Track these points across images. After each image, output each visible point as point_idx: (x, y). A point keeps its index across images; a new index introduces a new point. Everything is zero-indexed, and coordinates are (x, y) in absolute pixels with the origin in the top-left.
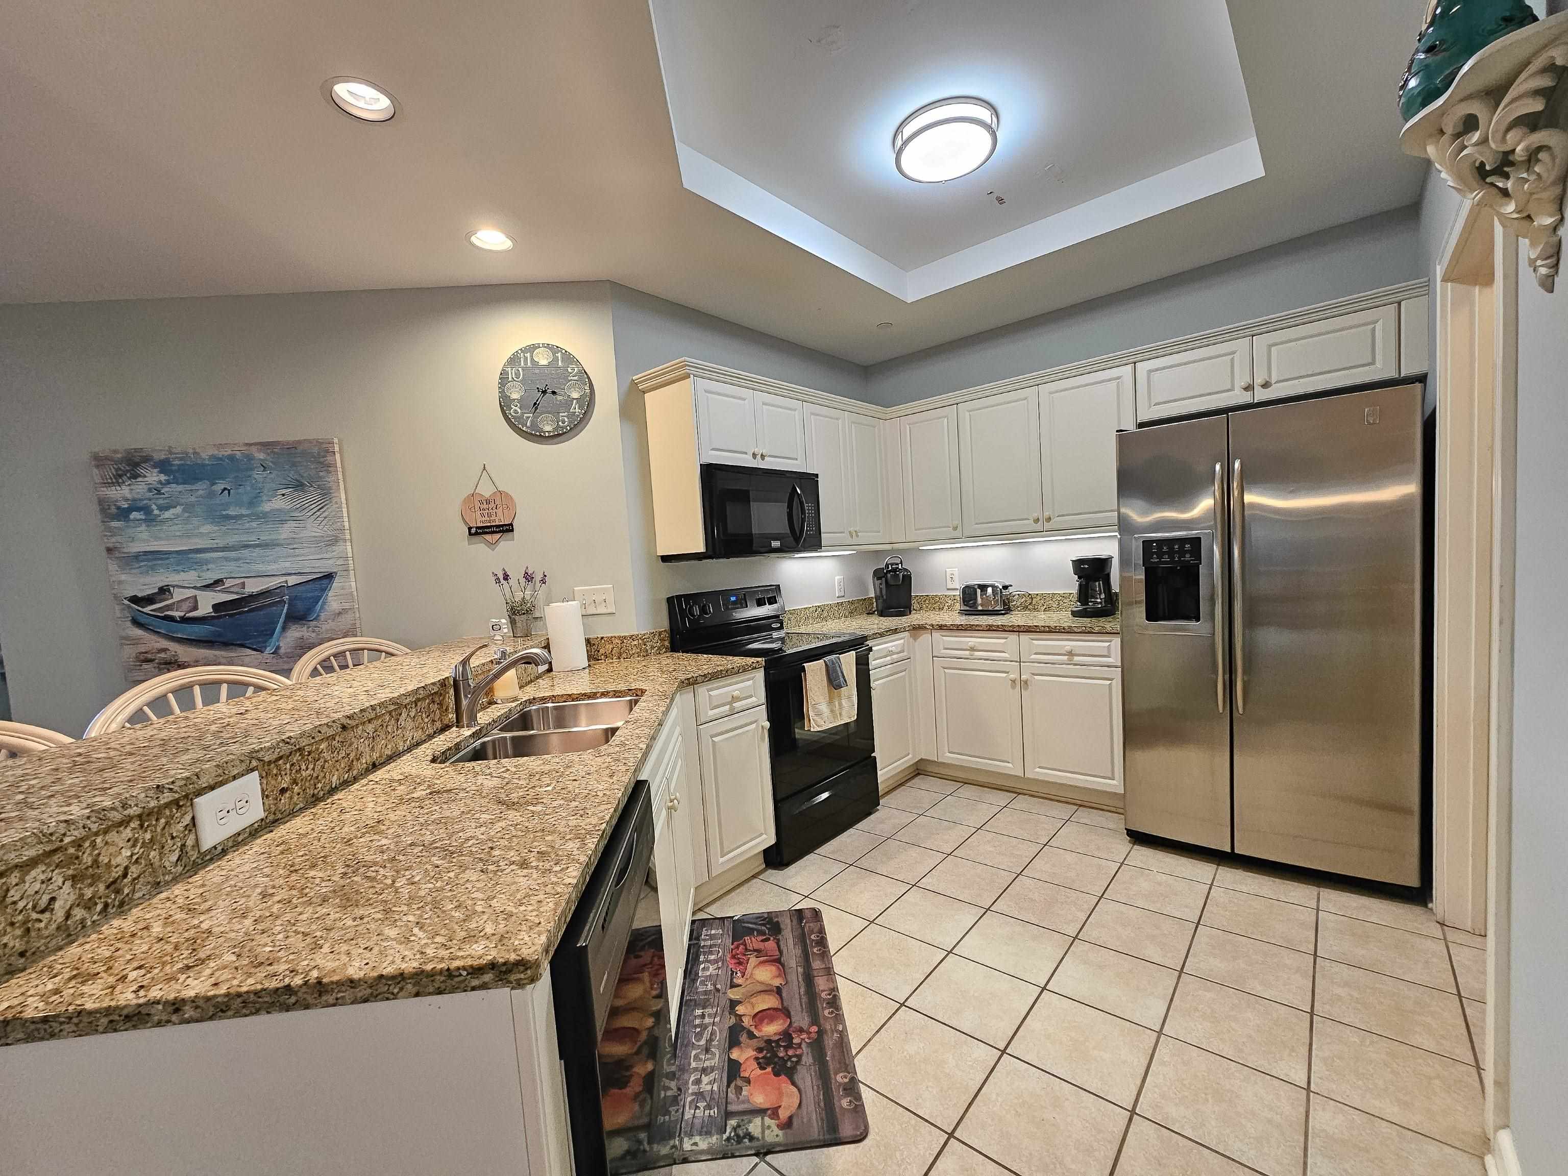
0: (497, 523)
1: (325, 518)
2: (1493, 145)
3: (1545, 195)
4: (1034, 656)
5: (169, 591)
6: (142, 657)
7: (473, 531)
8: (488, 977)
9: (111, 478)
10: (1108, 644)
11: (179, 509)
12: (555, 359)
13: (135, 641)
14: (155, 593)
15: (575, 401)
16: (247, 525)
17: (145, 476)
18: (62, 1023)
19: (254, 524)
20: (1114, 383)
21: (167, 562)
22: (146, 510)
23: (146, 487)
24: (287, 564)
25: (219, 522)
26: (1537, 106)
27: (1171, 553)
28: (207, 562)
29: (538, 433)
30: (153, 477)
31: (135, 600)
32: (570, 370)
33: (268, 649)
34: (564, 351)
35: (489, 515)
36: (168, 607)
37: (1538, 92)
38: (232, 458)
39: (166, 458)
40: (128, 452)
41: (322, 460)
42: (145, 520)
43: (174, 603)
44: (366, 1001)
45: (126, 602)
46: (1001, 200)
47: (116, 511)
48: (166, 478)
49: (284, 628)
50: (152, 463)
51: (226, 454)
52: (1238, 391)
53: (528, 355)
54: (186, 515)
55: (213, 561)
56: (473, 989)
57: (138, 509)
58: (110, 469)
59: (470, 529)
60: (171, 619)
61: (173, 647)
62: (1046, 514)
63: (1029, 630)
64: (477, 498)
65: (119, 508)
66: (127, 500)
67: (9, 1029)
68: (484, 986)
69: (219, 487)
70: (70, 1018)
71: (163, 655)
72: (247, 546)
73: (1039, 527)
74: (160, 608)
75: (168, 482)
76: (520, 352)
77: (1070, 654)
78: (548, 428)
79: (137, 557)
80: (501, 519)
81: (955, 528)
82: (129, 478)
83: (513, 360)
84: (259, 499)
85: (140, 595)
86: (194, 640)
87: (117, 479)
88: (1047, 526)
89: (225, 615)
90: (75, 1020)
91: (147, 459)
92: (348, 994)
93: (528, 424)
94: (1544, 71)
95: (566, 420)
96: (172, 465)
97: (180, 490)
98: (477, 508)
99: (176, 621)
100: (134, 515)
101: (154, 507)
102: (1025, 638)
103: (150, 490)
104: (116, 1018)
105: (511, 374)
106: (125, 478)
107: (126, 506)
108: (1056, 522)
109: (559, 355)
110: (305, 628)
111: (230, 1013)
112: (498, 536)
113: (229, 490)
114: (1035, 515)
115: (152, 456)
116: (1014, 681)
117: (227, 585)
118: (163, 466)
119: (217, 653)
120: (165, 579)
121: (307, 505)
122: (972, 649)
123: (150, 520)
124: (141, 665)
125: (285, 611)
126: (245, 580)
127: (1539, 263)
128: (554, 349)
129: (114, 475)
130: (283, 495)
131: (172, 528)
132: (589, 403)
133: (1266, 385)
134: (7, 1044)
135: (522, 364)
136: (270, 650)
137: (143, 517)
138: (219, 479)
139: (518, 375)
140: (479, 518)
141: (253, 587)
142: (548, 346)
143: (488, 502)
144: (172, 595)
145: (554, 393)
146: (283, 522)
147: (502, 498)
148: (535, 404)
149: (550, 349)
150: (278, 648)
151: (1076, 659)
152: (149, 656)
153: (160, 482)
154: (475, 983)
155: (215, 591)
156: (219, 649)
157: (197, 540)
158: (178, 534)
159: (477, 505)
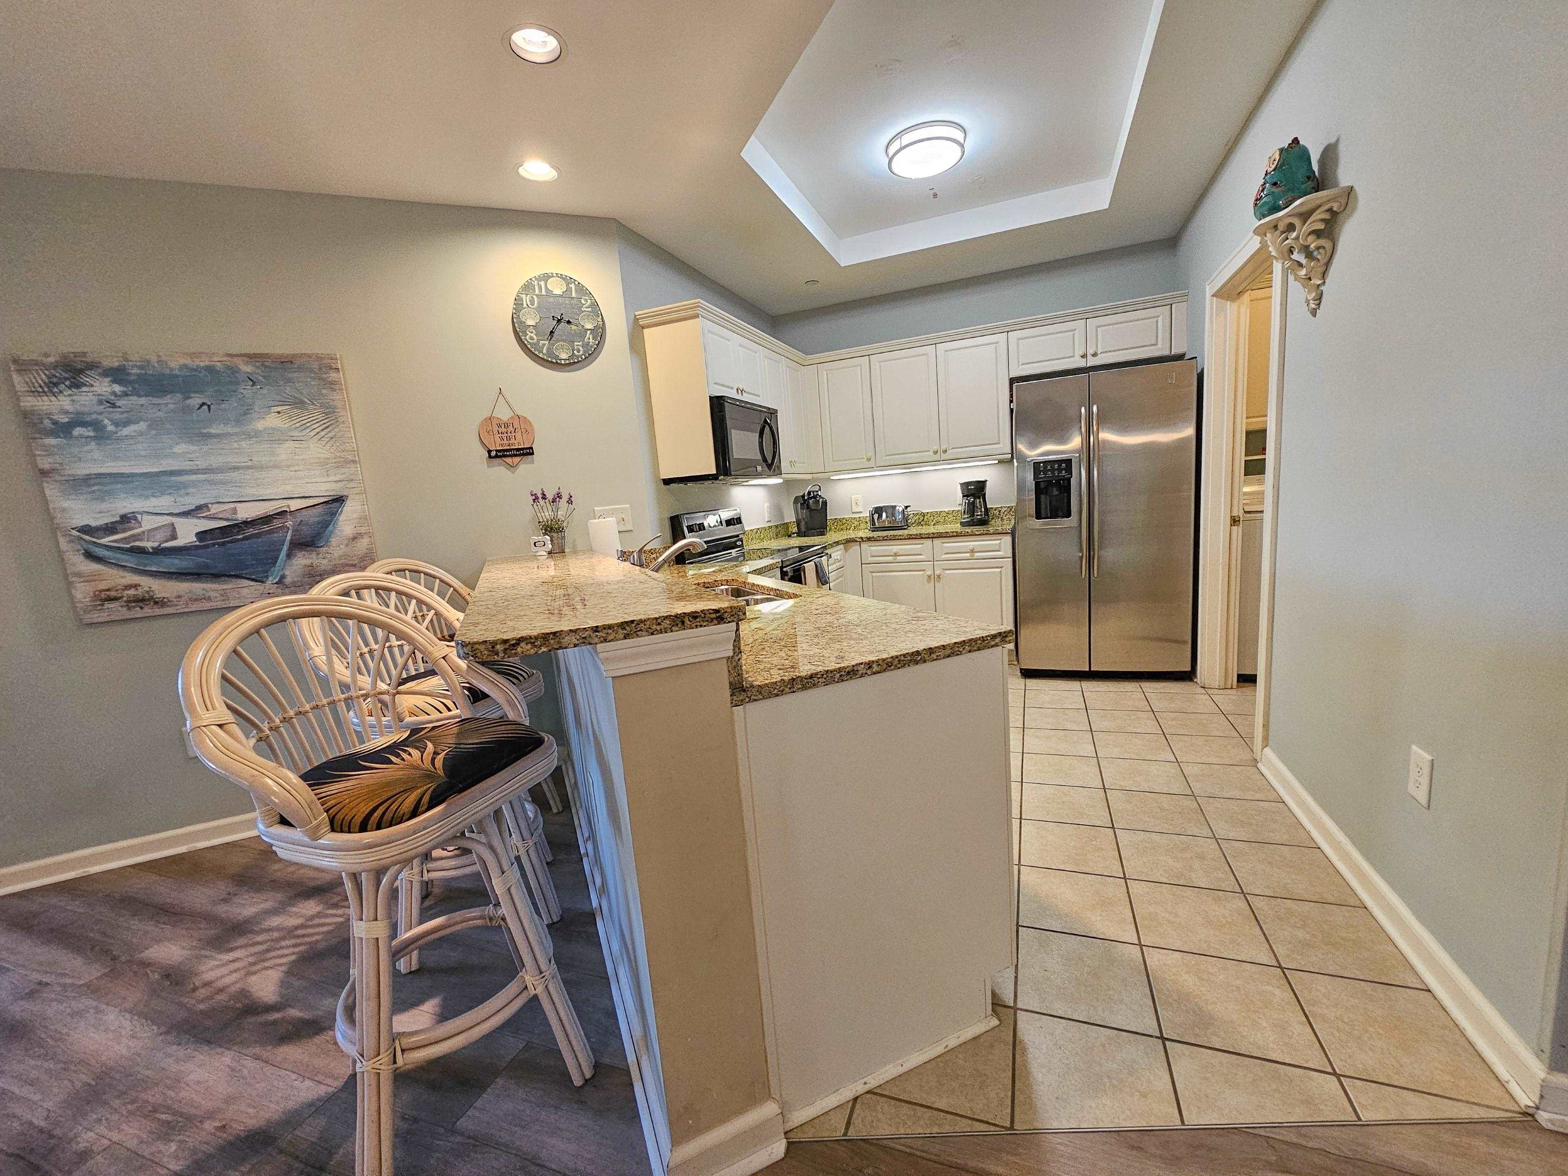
0: (516, 447)
1: (332, 438)
2: (1301, 241)
3: (1319, 269)
4: (944, 556)
5: (136, 519)
6: (103, 595)
7: (493, 454)
8: (998, 640)
9: (41, 386)
10: (999, 542)
11: (142, 426)
12: (569, 290)
13: (90, 578)
14: (116, 522)
15: (589, 332)
16: (235, 445)
17: (92, 386)
18: (818, 678)
19: (243, 444)
20: (993, 346)
21: (131, 485)
22: (96, 425)
23: (95, 399)
24: (289, 488)
25: (199, 441)
26: (1321, 226)
27: (1053, 470)
28: (185, 486)
29: (554, 361)
30: (104, 387)
31: (86, 530)
32: (583, 301)
33: (270, 578)
34: (577, 283)
35: (509, 438)
36: (135, 537)
37: (1322, 220)
38: (210, 369)
39: (120, 366)
40: (64, 356)
41: (324, 376)
42: (94, 438)
43: (144, 532)
44: (949, 656)
45: (74, 533)
46: (935, 195)
47: (51, 426)
48: (122, 389)
49: (289, 556)
50: (100, 371)
51: (202, 364)
52: (1077, 358)
53: (542, 283)
54: (154, 432)
55: (194, 484)
56: (992, 646)
57: (84, 424)
58: (39, 375)
59: (489, 452)
60: (142, 551)
61: (146, 583)
62: (944, 447)
63: (940, 536)
64: (495, 422)
65: (55, 423)
66: (66, 412)
67: (794, 683)
68: (996, 645)
69: (196, 401)
70: (823, 675)
71: (132, 592)
72: (236, 468)
73: (937, 457)
74: (125, 538)
75: (126, 394)
76: (534, 279)
77: (972, 551)
78: (564, 356)
79: (87, 480)
80: (519, 442)
81: (869, 460)
82: (70, 387)
83: (528, 287)
84: (249, 416)
85: (93, 524)
86: (174, 573)
87: (52, 387)
88: (944, 456)
89: (214, 545)
90: (825, 676)
91: (92, 366)
92: (941, 653)
93: (544, 351)
94: (1327, 211)
95: (581, 349)
96: (128, 374)
97: (141, 403)
98: (495, 432)
99: (149, 553)
100: (77, 431)
101: (106, 421)
102: (937, 542)
103: (100, 402)
104: (843, 673)
105: (526, 300)
106: (62, 387)
107: (67, 420)
108: (951, 454)
109: (572, 286)
110: (314, 555)
111: (893, 667)
112: (518, 459)
113: (209, 406)
114: (935, 448)
115: (100, 363)
116: (929, 577)
117: (213, 511)
118: (117, 374)
119: (204, 586)
120: (129, 506)
121: (308, 424)
122: (896, 555)
123: (101, 435)
124: (103, 605)
125: (289, 538)
126: (238, 505)
127: (1311, 302)
128: (568, 280)
129: (45, 383)
130: (279, 412)
131: (134, 447)
132: (600, 333)
133: (1095, 355)
134: (794, 692)
135: (537, 292)
136: (271, 580)
137: (92, 434)
138: (195, 392)
139: (532, 302)
140: (498, 441)
141: (246, 512)
142: (561, 277)
143: (506, 425)
144: (140, 523)
145: (569, 322)
146: (280, 441)
147: (520, 423)
148: (552, 332)
149: (564, 279)
150: (283, 577)
151: (976, 554)
152: (113, 594)
153: (114, 393)
154: (993, 643)
155: (199, 518)
156: (207, 582)
157: (170, 461)
158: (143, 453)
159: (496, 429)
